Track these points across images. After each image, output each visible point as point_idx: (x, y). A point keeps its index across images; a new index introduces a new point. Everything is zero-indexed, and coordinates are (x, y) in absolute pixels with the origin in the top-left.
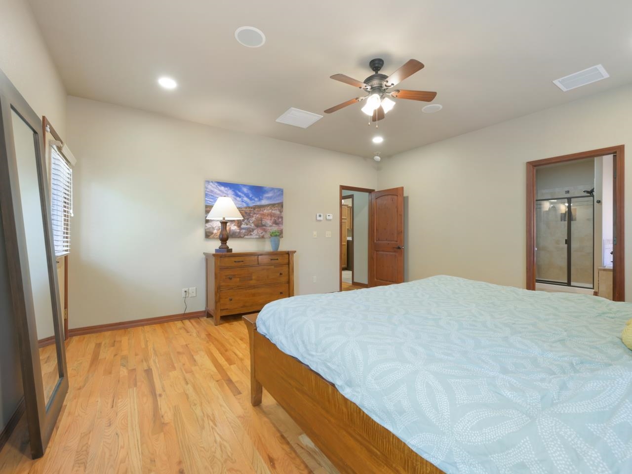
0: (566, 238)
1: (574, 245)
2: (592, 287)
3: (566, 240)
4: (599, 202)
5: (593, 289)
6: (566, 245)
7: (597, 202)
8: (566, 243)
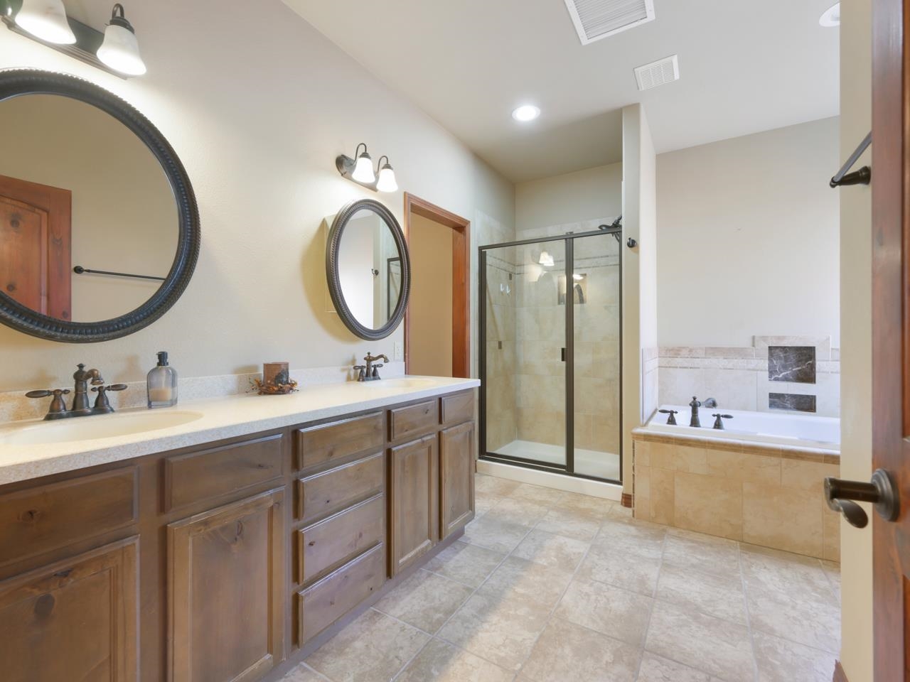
0: (564, 346)
1: (579, 360)
2: (618, 479)
3: (563, 349)
4: (632, 244)
5: (620, 483)
6: (564, 363)
7: (629, 245)
8: (563, 360)
